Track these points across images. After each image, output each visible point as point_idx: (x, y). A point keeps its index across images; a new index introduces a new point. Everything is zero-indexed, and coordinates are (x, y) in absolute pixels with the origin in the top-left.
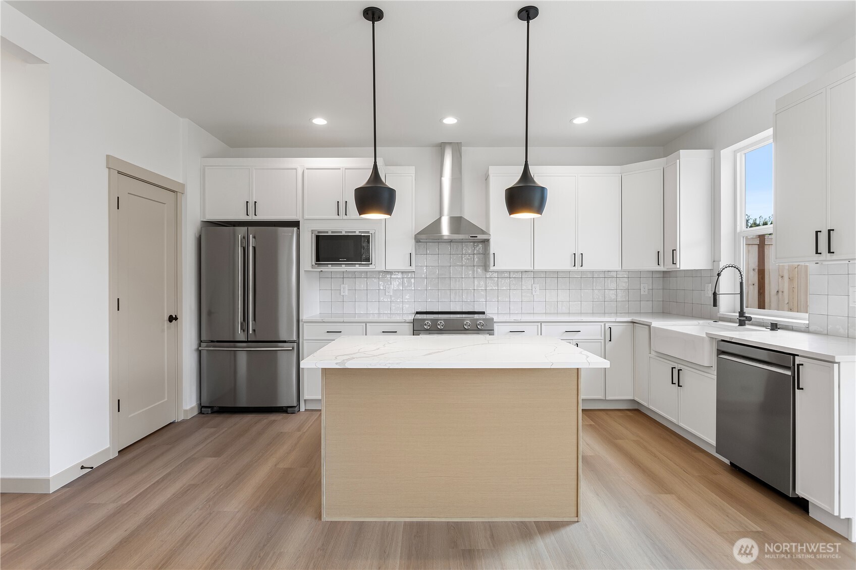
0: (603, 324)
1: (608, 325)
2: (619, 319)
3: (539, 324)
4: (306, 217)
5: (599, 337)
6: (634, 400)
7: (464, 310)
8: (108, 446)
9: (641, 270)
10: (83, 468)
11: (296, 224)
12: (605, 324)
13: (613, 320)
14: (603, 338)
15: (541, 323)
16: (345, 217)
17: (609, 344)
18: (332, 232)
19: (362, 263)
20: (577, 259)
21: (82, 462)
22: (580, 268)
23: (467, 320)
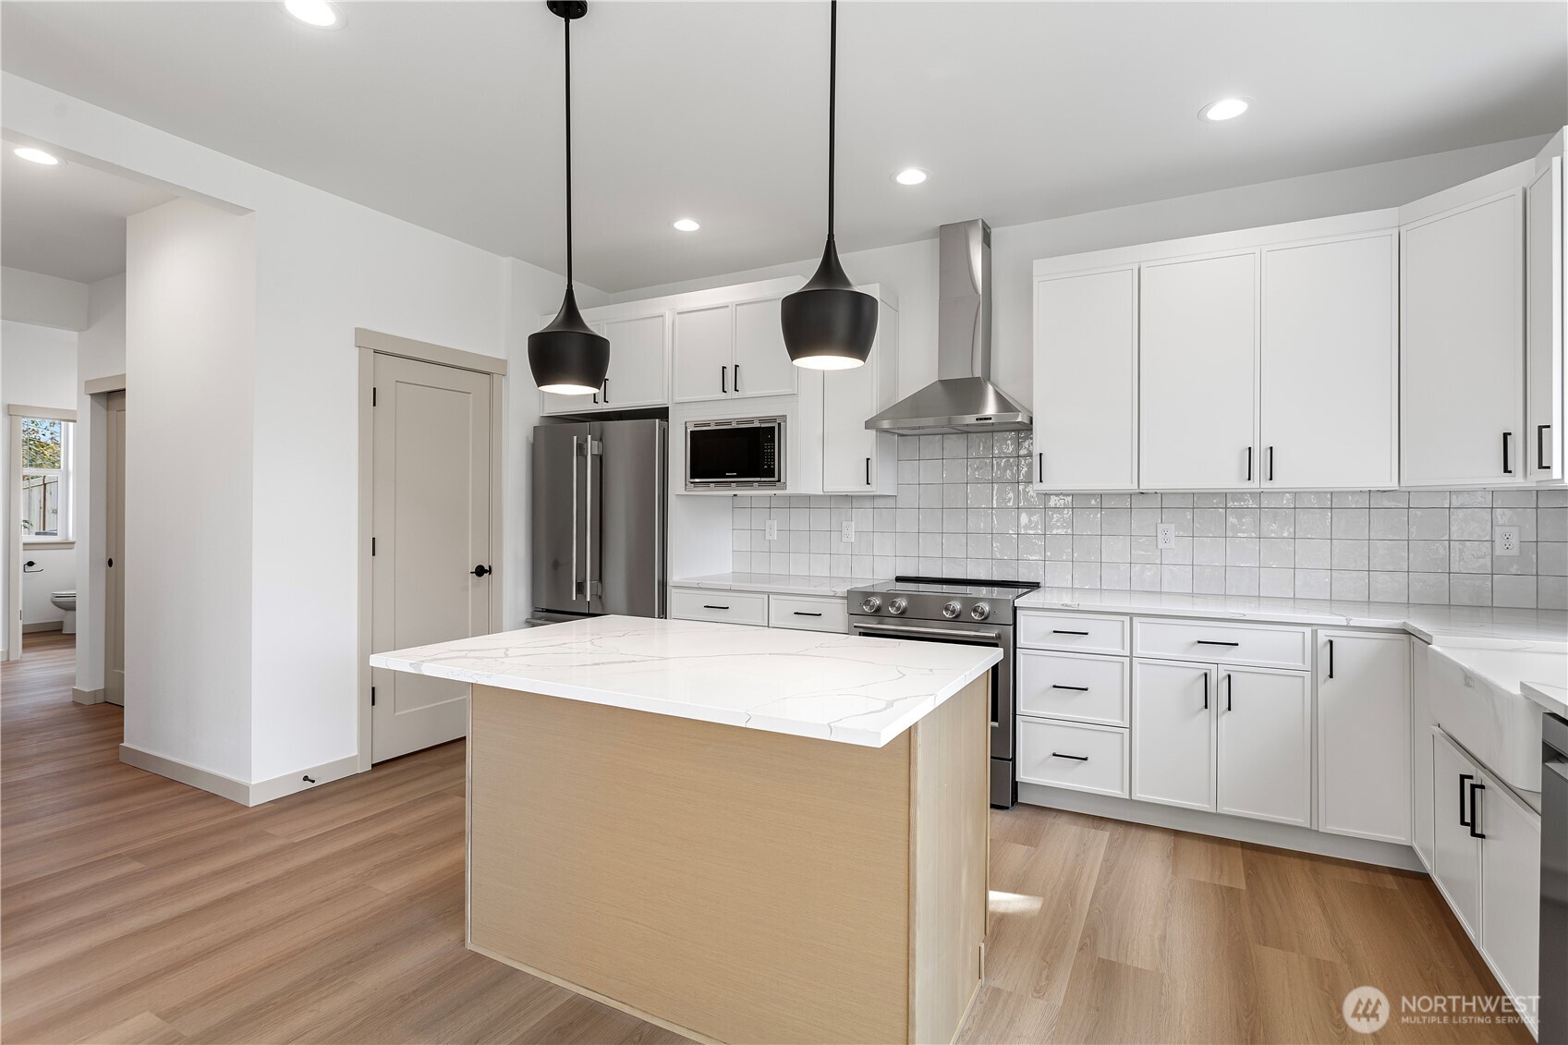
0: (1308, 631)
1: (1323, 636)
2: (1356, 621)
3: (1127, 619)
4: (678, 399)
5: (1299, 665)
6: (1411, 847)
7: (996, 578)
8: (355, 753)
9: (1453, 489)
10: (306, 778)
11: (662, 413)
12: (1315, 634)
13: (1342, 621)
14: (1308, 666)
15: (1131, 616)
16: (736, 395)
17: (1326, 688)
18: (717, 424)
19: (763, 479)
20: (1258, 460)
21: (306, 770)
22: (1267, 485)
23: (953, 599)
